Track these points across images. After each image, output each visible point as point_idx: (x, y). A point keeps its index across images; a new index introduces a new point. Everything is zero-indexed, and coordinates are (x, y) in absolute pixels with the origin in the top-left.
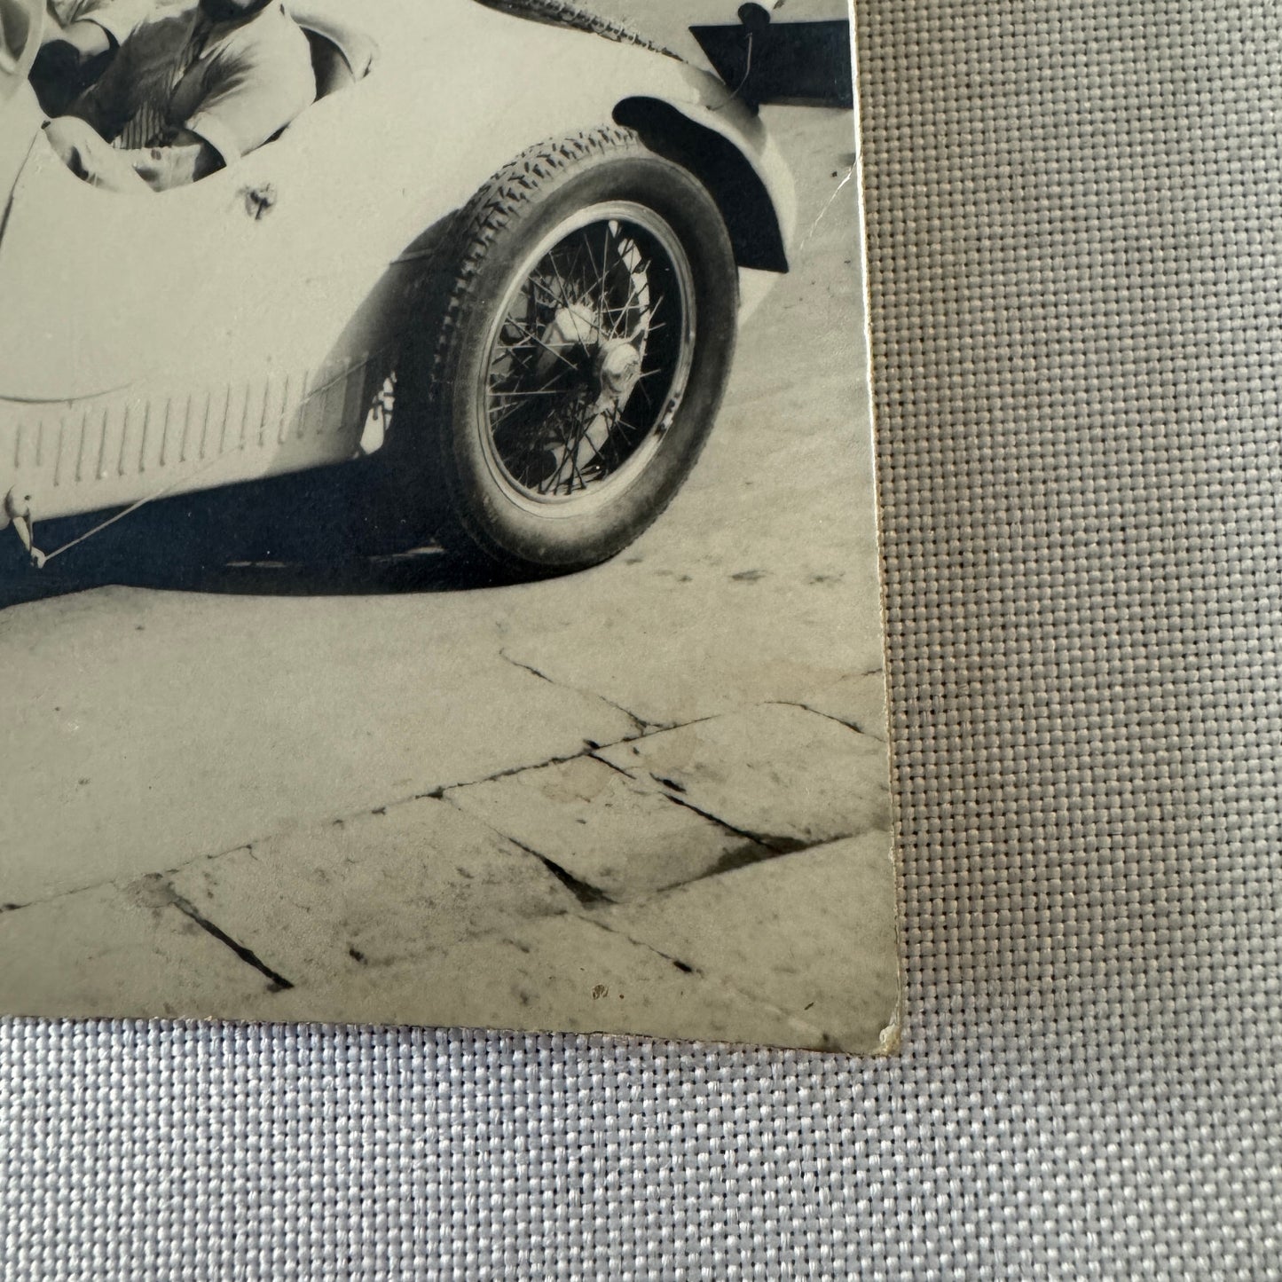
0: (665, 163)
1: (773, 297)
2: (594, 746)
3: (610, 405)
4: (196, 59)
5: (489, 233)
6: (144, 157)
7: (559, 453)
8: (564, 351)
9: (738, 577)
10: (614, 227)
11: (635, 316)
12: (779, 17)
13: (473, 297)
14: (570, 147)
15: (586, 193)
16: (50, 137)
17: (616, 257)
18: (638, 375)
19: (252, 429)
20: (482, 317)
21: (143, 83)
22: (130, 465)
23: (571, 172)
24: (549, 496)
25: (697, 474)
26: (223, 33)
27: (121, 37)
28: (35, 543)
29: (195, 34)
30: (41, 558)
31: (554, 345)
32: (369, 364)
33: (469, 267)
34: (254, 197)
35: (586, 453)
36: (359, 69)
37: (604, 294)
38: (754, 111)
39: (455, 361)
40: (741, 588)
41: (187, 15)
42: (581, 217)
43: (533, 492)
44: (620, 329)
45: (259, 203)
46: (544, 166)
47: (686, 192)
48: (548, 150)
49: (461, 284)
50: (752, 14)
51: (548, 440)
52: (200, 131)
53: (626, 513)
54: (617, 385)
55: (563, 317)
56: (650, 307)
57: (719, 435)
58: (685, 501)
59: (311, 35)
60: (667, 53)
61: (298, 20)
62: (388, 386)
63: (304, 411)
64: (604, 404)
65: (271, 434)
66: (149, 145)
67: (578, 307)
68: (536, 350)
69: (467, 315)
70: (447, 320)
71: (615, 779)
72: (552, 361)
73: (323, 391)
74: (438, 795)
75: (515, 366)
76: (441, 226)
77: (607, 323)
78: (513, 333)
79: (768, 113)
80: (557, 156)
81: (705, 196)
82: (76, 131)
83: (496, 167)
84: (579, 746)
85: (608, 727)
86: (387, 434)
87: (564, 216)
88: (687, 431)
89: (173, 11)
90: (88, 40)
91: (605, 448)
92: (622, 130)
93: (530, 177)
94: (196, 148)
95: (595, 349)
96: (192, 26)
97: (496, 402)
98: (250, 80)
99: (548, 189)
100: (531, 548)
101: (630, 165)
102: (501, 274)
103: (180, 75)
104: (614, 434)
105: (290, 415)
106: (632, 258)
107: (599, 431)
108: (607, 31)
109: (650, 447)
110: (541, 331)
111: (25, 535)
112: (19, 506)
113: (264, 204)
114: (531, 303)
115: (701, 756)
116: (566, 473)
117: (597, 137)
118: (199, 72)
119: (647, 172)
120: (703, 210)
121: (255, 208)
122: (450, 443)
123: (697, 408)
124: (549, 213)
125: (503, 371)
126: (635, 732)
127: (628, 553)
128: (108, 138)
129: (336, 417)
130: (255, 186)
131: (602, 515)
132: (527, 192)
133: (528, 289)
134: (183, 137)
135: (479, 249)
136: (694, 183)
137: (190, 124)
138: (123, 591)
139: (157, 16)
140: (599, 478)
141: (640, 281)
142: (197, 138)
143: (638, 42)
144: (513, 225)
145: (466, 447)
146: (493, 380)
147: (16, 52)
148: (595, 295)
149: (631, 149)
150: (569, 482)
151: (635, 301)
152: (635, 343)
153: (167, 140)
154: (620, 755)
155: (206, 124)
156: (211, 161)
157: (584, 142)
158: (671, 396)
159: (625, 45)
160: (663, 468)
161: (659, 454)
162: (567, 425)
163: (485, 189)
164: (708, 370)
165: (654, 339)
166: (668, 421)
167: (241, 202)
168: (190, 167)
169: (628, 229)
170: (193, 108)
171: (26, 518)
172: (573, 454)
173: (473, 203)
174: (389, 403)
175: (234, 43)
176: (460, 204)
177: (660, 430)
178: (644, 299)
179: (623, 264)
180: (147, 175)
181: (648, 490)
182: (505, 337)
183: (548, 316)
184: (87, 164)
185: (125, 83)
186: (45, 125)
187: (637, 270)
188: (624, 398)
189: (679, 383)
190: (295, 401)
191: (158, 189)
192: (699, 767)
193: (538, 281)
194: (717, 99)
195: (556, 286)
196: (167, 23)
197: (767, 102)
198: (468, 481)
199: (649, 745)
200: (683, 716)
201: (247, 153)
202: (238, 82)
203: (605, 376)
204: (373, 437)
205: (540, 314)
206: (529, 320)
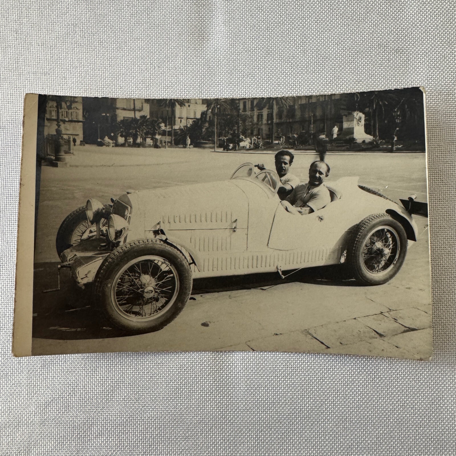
0: (395, 221)
1: (413, 245)
2: (382, 313)
3: (385, 259)
4: (308, 193)
5: (363, 228)
6: (299, 209)
7: (376, 266)
8: (377, 249)
9: (407, 288)
10: (386, 230)
11: (389, 245)
12: (415, 200)
13: (360, 239)
14: (378, 216)
15: (381, 224)
16: (281, 204)
17: (386, 235)
18: (390, 254)
19: (321, 257)
20: (362, 242)
21: (299, 196)
22: (299, 262)
23: (378, 220)
24: (374, 272)
25: (400, 271)
26: (313, 188)
27: (294, 187)
28: (282, 274)
29: (308, 187)
30: (283, 277)
31: (375, 248)
32: (341, 248)
33: (360, 234)
34: (320, 218)
35: (381, 266)
36: (339, 197)
37: (384, 241)
38: (411, 215)
39: (357, 249)
40: (408, 290)
41: (306, 184)
42: (380, 228)
43: (371, 272)
44: (387, 247)
45: (321, 219)
46: (373, 218)
47: (399, 226)
48: (373, 216)
49: (358, 236)
50: (411, 199)
51: (374, 263)
52: (309, 205)
53: (387, 276)
54: (386, 256)
55: (376, 244)
56: (392, 244)
57: (404, 266)
58: (398, 275)
59: (330, 191)
60: (395, 202)
61: (327, 187)
62: (345, 252)
63: (330, 255)
64: (384, 258)
65: (324, 259)
66: (300, 207)
67: (379, 242)
68: (372, 249)
69: (359, 242)
70: (356, 242)
71: (386, 318)
72: (374, 250)
73: (333, 252)
74: (355, 319)
75: (368, 251)
76: (354, 226)
77: (384, 245)
78: (368, 245)
79: (413, 215)
80: (375, 217)
81: (402, 227)
82: (286, 203)
83: (364, 217)
84: (379, 313)
85: (385, 310)
86: (345, 260)
87: (377, 227)
88: (398, 265)
89: (304, 184)
90: (288, 187)
91: (384, 266)
92: (387, 214)
93: (371, 220)
94: (309, 208)
95: (382, 249)
96: (307, 186)
97: (365, 256)
98: (318, 197)
99: (374, 222)
100: (371, 281)
101: (389, 220)
102: (366, 235)
103: (305, 195)
104: (386, 263)
105: (327, 256)
106: (389, 236)
107: (383, 263)
108: (384, 197)
109: (392, 266)
110: (373, 246)
111: (281, 273)
112: (279, 268)
113: (322, 219)
114: (371, 241)
115: (400, 315)
116: (377, 269)
117: (383, 215)
118: (309, 195)
119: (392, 222)
120: (401, 229)
121: (320, 220)
122: (356, 262)
123: (400, 261)
124: (374, 226)
125: (366, 251)
126: (389, 311)
127: (388, 283)
128: (292, 205)
129: (336, 256)
130: (320, 216)
131: (384, 276)
132: (370, 222)
133: (370, 238)
134: (306, 206)
135: (361, 231)
136: (400, 225)
137: (307, 204)
138: (298, 283)
139: (300, 184)
140: (383, 270)
141: (390, 239)
142: (309, 206)
143: (390, 200)
144: (368, 228)
145: (359, 263)
146: (364, 253)
147: (275, 188)
148: (382, 241)
149: (389, 218)
150: (378, 270)
151: (389, 242)
152: (389, 249)
153: (304, 206)
154: (387, 314)
155: (311, 204)
156: (312, 211)
157: (380, 215)
158: (396, 258)
159: (388, 201)
160: (394, 270)
161: (393, 267)
162: (377, 261)
163: (362, 221)
164: (402, 255)
165: (392, 249)
166: (395, 262)
167: (317, 218)
168: (308, 211)
169: (388, 231)
170: (308, 201)
171: (280, 270)
172: (378, 266)
173: (360, 223)
174: (345, 255)
175: (315, 190)
176: (358, 223)
177: (394, 264)
178: (391, 242)
179: (387, 236)
180: (300, 212)
181: (391, 273)
182: (366, 246)
183: (374, 243)
184: (289, 209)
185: (295, 196)
186: (280, 202)
187: (390, 237)
188: (387, 258)
189: (397, 257)
190: (328, 253)
191: (302, 215)
192: (400, 317)
193: (372, 237)
194: (404, 211)
195: (375, 238)
196: (303, 185)
197: (413, 214)
198: (359, 269)
199: (391, 313)
200: (398, 309)
201: (318, 210)
202: (316, 197)
203: (384, 254)
204: (343, 260)
205: (373, 243)
206: (371, 244)
